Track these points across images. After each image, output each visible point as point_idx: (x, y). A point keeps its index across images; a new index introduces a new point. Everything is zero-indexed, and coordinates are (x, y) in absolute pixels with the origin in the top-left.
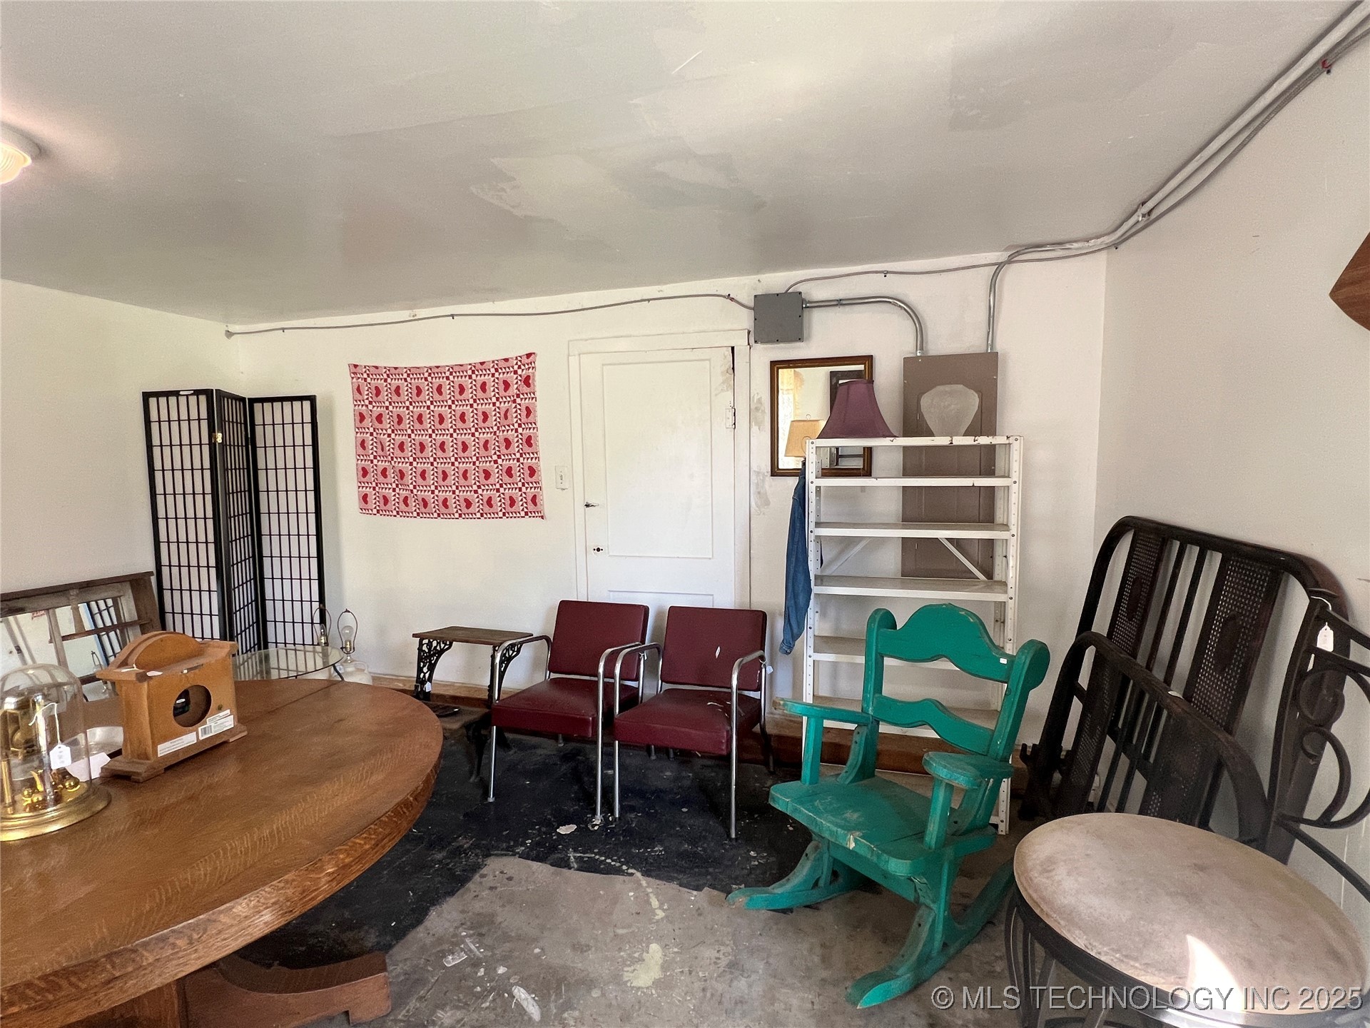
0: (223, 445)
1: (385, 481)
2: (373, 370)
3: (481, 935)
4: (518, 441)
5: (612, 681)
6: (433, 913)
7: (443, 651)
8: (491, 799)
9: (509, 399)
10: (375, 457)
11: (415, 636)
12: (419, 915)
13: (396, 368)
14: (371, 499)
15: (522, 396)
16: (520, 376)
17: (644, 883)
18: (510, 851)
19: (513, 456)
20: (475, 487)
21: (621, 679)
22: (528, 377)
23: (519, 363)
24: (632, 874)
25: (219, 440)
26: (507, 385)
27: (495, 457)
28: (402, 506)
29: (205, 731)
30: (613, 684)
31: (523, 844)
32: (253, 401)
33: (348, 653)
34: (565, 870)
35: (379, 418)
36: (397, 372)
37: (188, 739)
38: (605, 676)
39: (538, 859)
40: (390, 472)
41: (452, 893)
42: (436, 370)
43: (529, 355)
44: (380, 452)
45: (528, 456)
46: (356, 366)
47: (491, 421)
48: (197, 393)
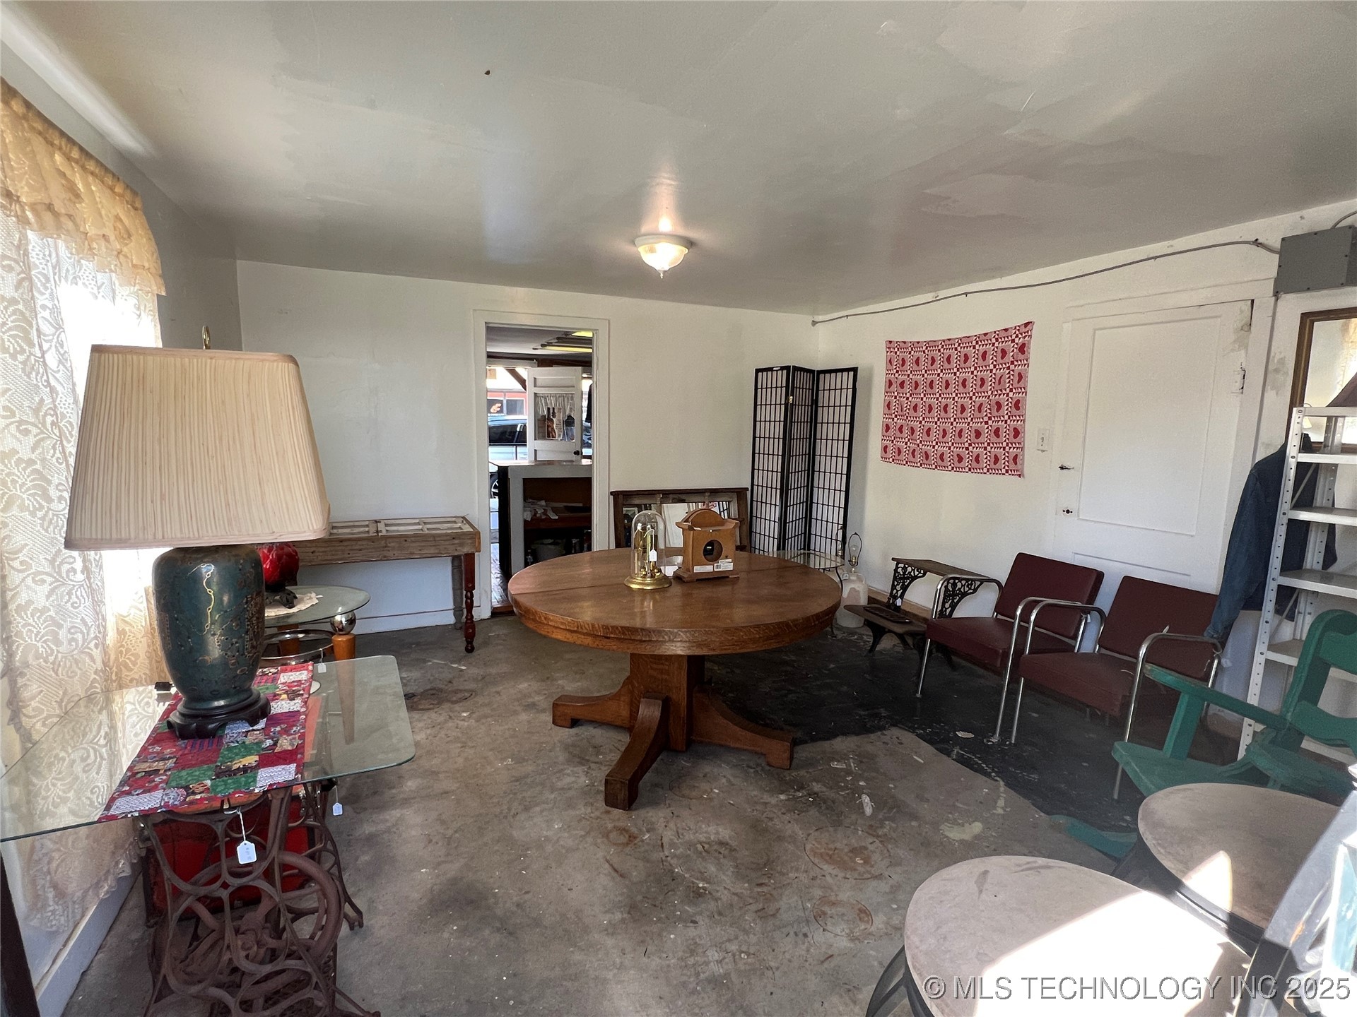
0: (792, 404)
1: (901, 435)
2: (902, 344)
3: (861, 762)
4: (1007, 405)
5: (1026, 625)
6: (839, 739)
7: (916, 577)
8: (919, 695)
9: (1004, 366)
10: (896, 416)
11: (893, 559)
12: (831, 735)
13: (918, 343)
14: (889, 450)
15: (1016, 363)
16: (1017, 344)
17: (1002, 789)
18: (912, 730)
19: (1002, 418)
20: (967, 445)
21: (1034, 626)
22: (1024, 345)
23: (1017, 332)
24: (997, 780)
25: (791, 401)
26: (1004, 353)
27: (986, 419)
28: (911, 458)
29: (718, 567)
30: (1027, 629)
31: (924, 730)
32: (820, 372)
33: (853, 566)
34: (945, 757)
35: (902, 384)
36: (918, 345)
37: (709, 568)
38: (1021, 620)
39: (930, 742)
40: (905, 430)
41: (857, 734)
42: (948, 342)
43: (1026, 325)
44: (900, 412)
45: (1014, 418)
46: (890, 342)
47: (987, 386)
48: (782, 368)
